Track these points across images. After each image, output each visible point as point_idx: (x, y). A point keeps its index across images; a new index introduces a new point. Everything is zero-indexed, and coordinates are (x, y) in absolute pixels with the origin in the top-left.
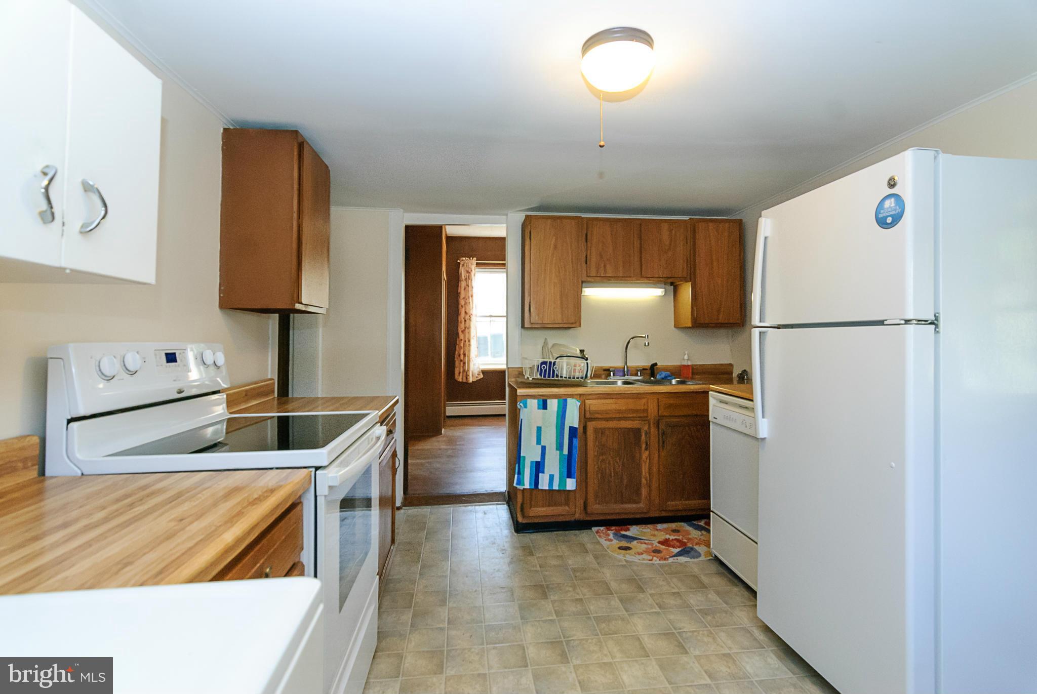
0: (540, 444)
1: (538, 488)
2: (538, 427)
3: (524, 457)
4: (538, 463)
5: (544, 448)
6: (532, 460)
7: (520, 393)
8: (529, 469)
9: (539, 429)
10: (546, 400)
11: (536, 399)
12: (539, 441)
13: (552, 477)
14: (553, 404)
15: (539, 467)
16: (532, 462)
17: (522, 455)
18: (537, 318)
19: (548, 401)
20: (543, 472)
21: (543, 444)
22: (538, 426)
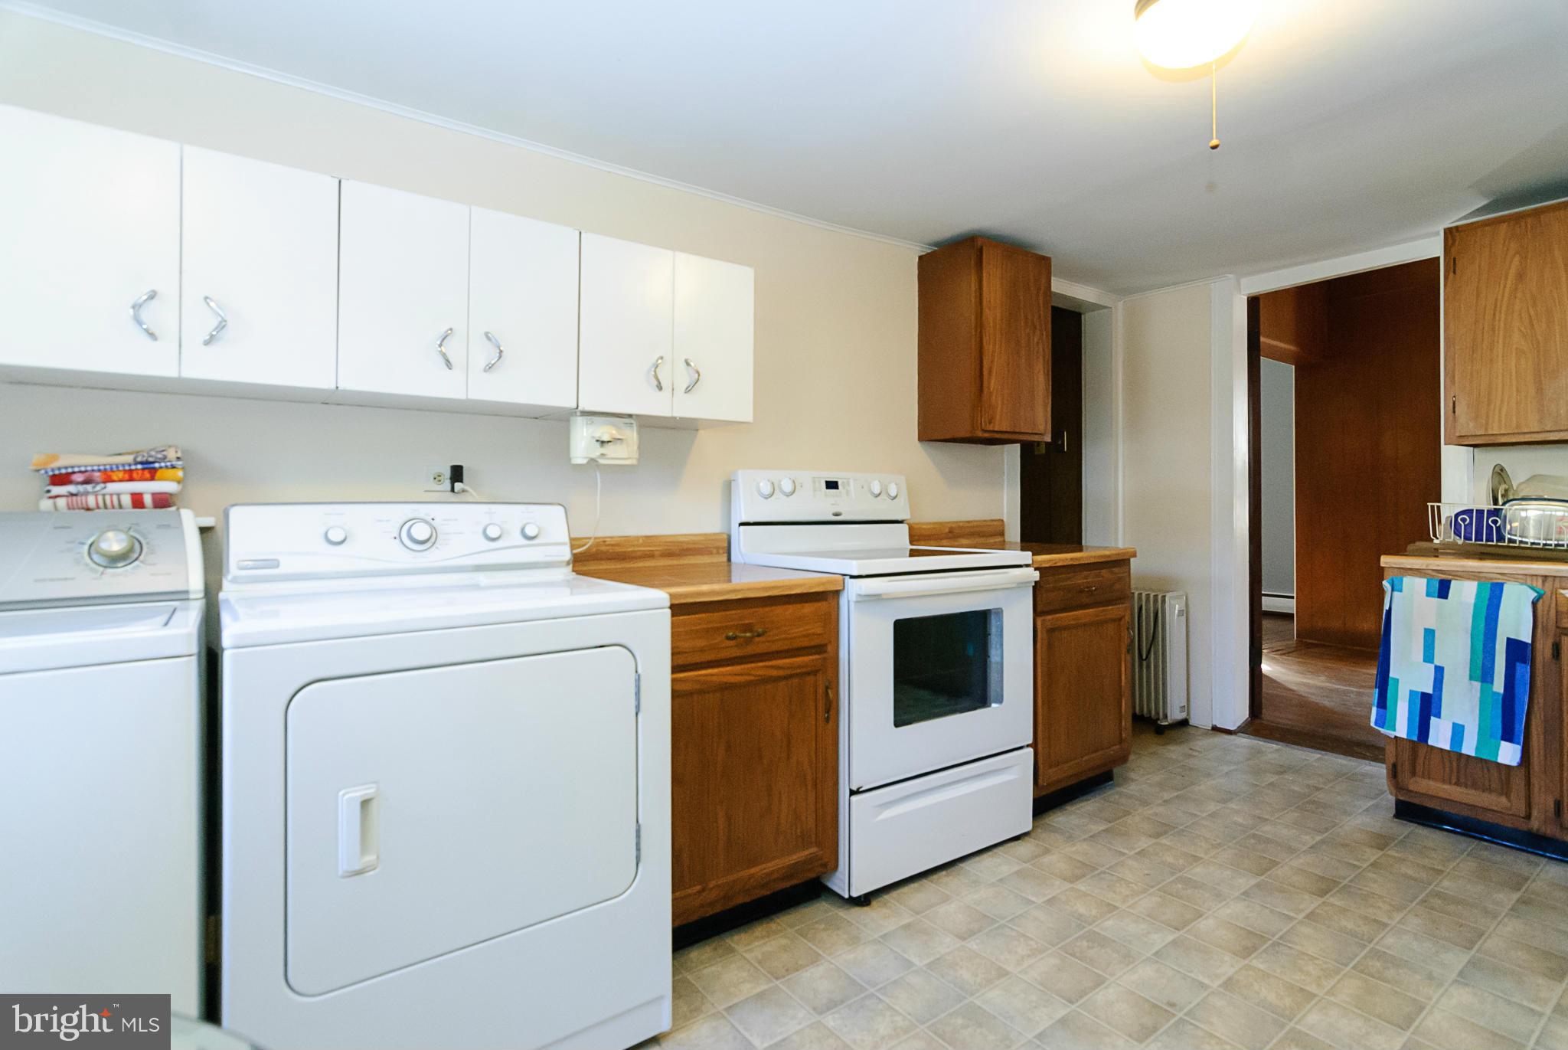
0: (1433, 663)
1: (1427, 742)
2: (1426, 630)
3: (1397, 681)
4: (1425, 697)
5: (1439, 671)
6: (1414, 689)
7: (1386, 563)
8: (1407, 704)
9: (1430, 634)
10: (1449, 582)
11: (1425, 577)
12: (1429, 657)
13: (1458, 731)
14: (1465, 592)
15: (1427, 706)
16: (1411, 692)
17: (1392, 675)
18: (1471, 425)
19: (1453, 583)
20: (1438, 716)
21: (1437, 662)
22: (1427, 627)
